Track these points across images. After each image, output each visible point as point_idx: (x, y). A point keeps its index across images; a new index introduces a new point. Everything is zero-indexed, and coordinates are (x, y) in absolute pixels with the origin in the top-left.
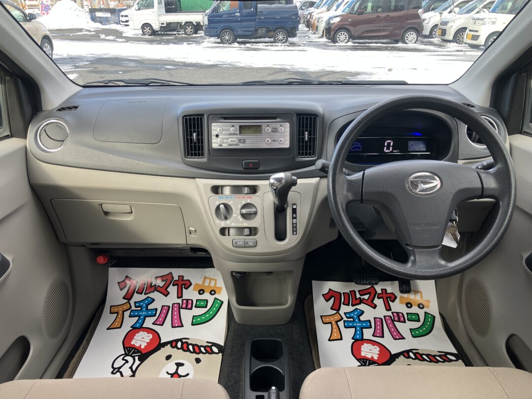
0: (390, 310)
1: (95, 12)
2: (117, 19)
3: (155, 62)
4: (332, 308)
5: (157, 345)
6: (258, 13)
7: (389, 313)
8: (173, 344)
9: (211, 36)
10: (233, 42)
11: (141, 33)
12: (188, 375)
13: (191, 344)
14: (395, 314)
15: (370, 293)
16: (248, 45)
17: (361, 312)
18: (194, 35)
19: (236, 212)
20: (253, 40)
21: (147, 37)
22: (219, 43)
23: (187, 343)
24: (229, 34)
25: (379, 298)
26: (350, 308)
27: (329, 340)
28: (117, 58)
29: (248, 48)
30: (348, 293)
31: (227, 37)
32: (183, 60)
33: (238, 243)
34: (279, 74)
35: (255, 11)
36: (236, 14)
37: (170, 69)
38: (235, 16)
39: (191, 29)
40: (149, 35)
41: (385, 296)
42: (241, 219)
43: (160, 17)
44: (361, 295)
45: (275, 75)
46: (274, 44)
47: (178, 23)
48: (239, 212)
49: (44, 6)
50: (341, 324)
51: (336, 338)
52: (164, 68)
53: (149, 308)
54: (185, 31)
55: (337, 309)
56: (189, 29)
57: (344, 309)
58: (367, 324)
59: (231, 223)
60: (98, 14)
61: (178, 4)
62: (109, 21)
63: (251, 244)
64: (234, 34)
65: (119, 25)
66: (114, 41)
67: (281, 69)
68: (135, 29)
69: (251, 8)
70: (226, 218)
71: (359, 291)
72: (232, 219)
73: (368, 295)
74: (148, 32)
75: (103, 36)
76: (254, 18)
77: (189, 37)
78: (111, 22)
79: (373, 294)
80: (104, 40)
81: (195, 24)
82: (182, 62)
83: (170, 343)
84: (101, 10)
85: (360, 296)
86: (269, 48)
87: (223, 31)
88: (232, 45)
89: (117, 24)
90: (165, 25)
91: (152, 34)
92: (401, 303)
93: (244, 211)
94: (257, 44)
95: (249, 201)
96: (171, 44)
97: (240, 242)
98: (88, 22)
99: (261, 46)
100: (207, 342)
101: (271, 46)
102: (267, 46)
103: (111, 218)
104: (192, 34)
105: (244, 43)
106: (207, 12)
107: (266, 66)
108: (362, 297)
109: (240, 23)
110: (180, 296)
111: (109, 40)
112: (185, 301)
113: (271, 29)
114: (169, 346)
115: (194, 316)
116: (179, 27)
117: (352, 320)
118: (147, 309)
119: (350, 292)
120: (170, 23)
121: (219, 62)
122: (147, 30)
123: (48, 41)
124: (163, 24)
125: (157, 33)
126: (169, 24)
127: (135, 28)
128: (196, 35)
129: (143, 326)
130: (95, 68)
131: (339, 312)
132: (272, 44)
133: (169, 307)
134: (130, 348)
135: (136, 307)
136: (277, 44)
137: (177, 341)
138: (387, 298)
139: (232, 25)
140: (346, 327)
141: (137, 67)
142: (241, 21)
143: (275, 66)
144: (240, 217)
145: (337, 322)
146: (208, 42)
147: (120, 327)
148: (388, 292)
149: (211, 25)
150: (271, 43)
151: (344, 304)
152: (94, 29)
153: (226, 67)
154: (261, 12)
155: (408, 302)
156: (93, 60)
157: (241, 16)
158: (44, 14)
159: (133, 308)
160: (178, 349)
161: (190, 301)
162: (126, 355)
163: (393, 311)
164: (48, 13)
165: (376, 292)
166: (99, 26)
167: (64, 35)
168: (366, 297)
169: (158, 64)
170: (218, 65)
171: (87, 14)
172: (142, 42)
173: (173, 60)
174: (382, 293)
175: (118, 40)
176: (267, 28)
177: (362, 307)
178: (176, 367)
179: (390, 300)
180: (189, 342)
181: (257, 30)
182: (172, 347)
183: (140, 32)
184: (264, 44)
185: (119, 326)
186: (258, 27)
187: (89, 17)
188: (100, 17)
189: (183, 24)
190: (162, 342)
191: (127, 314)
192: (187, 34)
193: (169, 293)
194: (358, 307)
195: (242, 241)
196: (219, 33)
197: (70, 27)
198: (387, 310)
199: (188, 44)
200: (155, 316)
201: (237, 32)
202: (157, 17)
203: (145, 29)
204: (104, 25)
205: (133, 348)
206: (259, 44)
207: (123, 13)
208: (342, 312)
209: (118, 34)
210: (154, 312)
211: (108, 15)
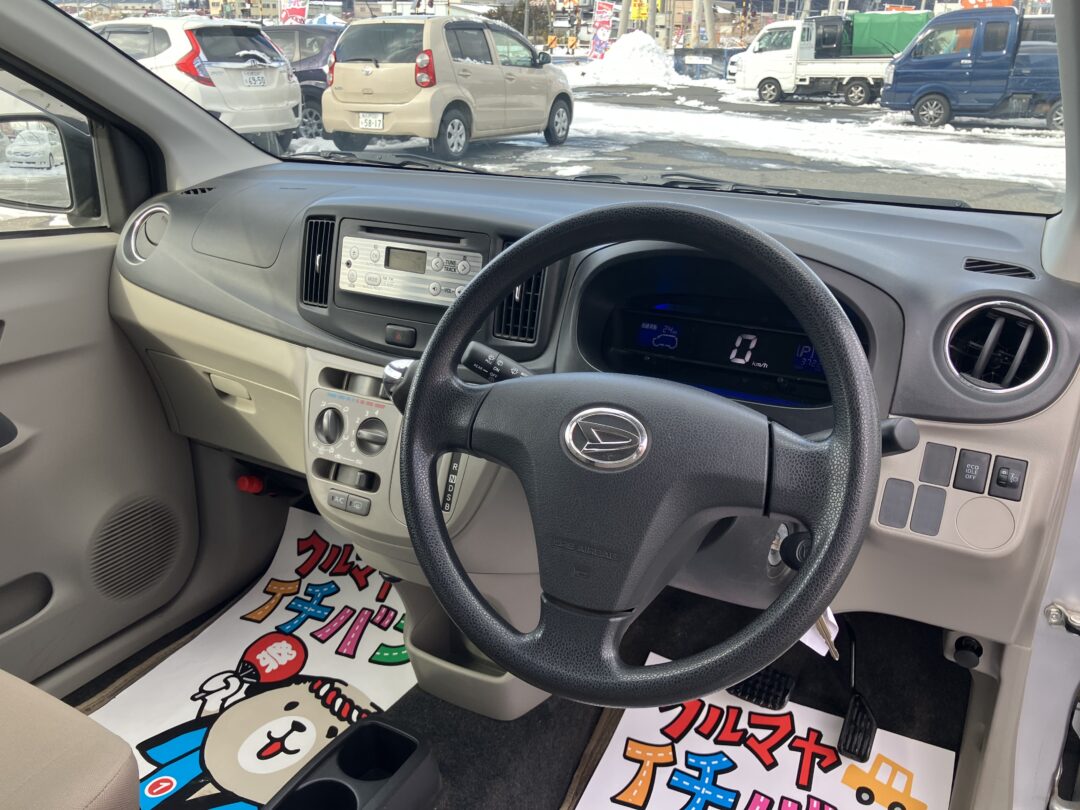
0: (808, 787)
1: (684, 56)
2: (723, 68)
3: (749, 155)
4: (663, 731)
5: (291, 676)
6: (1017, 60)
7: (801, 796)
8: (315, 683)
9: (896, 108)
10: (943, 123)
11: (757, 97)
12: (297, 751)
13: (344, 697)
14: (815, 804)
15: (775, 729)
16: (977, 131)
17: (731, 764)
18: (865, 106)
19: (350, 431)
20: (997, 121)
21: (766, 104)
22: (909, 123)
23: (338, 691)
24: (937, 105)
25: (791, 747)
26: (708, 746)
27: (614, 799)
28: (683, 142)
29: (975, 136)
30: (722, 710)
31: (931, 113)
32: (807, 154)
33: (336, 499)
34: (1014, 196)
35: (1009, 55)
36: (962, 61)
37: (770, 169)
38: (961, 67)
39: (862, 92)
40: (771, 102)
41: (810, 748)
42: (354, 449)
43: (799, 67)
44: (751, 725)
45: (1000, 199)
46: (1045, 132)
47: (836, 79)
48: (354, 432)
49: (598, 43)
50: (664, 774)
51: (630, 801)
52: (759, 167)
53: (323, 603)
54: (846, 97)
55: (675, 737)
56: (857, 93)
57: (693, 742)
58: (726, 799)
59: (336, 452)
60: (690, 60)
61: (846, 39)
62: (706, 72)
63: (357, 507)
64: (950, 105)
65: (723, 81)
66: (698, 109)
67: (1028, 185)
68: (745, 89)
69: (1004, 49)
70: (330, 441)
71: (751, 714)
72: (339, 444)
73: (768, 732)
74: (771, 96)
75: (681, 100)
76: (1006, 71)
77: (854, 108)
78: (710, 74)
79: (783, 732)
80: (682, 107)
81: (872, 83)
82: (804, 158)
83: (313, 680)
84: (696, 52)
85: (747, 727)
86: (1030, 139)
87: (927, 98)
88: (940, 130)
89: (721, 77)
90: (807, 83)
91: (779, 100)
92: (845, 781)
93: (365, 434)
94: (1002, 131)
95: (377, 414)
96: (806, 121)
97: (340, 496)
98: (667, 74)
99: (1008, 134)
100: (373, 705)
101: (1033, 135)
102: (1024, 135)
103: (227, 403)
104: (862, 103)
105: (969, 126)
106: (896, 56)
107: (991, 177)
108: (751, 731)
109: (968, 83)
110: (381, 597)
111: (691, 108)
112: (384, 610)
113: (1043, 98)
114: (308, 684)
115: (382, 645)
116: (835, 88)
117: (696, 774)
118: (319, 604)
119: (728, 708)
120: (818, 79)
121: (884, 161)
122: (769, 90)
123: (565, 104)
124: (804, 80)
125: (788, 98)
126: (815, 81)
127: (747, 87)
128: (870, 106)
129: (295, 633)
130: (629, 158)
131: (676, 745)
132: (1039, 132)
133: (354, 611)
134: (249, 663)
135: (306, 594)
136: (1053, 132)
137: (325, 680)
138: (814, 756)
139: (949, 85)
140: (670, 785)
141: (709, 160)
142: (972, 78)
143: (1014, 179)
144: (353, 443)
145: (656, 765)
146: (887, 121)
147: (259, 622)
148: (823, 742)
149: (899, 84)
150: (1038, 129)
151: (697, 731)
152: (673, 88)
153: (894, 173)
154: (1026, 58)
155: (866, 786)
156: (635, 142)
157: (975, 65)
158: (595, 57)
159: (301, 595)
160: (317, 696)
161: (392, 614)
162: (235, 674)
163: (812, 793)
164: (602, 57)
165: (793, 731)
166: (686, 81)
167: (616, 96)
168: (761, 734)
169: (751, 159)
170: (880, 168)
171: (671, 58)
172: (748, 114)
173: (788, 152)
174: (807, 739)
175: (707, 108)
176: (1035, 95)
177: (739, 753)
178: (290, 728)
179: (819, 764)
180: (344, 691)
181: (1008, 99)
182: (311, 690)
183: (755, 95)
184: (1019, 131)
185: (260, 619)
186: (1012, 91)
187: (673, 63)
188: (691, 65)
189: (844, 82)
190: (301, 673)
191: (287, 600)
192: (853, 104)
193: (367, 585)
194: (727, 749)
195: (343, 496)
196: (913, 102)
197: (634, 82)
198: (799, 786)
199: (839, 122)
200: (323, 620)
201: (958, 102)
202: (793, 66)
203: (765, 89)
204: (697, 79)
205: (253, 666)
206: (1007, 130)
207: (733, 58)
208: (681, 748)
209: (711, 97)
210: (326, 613)
211: (708, 61)
